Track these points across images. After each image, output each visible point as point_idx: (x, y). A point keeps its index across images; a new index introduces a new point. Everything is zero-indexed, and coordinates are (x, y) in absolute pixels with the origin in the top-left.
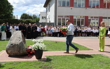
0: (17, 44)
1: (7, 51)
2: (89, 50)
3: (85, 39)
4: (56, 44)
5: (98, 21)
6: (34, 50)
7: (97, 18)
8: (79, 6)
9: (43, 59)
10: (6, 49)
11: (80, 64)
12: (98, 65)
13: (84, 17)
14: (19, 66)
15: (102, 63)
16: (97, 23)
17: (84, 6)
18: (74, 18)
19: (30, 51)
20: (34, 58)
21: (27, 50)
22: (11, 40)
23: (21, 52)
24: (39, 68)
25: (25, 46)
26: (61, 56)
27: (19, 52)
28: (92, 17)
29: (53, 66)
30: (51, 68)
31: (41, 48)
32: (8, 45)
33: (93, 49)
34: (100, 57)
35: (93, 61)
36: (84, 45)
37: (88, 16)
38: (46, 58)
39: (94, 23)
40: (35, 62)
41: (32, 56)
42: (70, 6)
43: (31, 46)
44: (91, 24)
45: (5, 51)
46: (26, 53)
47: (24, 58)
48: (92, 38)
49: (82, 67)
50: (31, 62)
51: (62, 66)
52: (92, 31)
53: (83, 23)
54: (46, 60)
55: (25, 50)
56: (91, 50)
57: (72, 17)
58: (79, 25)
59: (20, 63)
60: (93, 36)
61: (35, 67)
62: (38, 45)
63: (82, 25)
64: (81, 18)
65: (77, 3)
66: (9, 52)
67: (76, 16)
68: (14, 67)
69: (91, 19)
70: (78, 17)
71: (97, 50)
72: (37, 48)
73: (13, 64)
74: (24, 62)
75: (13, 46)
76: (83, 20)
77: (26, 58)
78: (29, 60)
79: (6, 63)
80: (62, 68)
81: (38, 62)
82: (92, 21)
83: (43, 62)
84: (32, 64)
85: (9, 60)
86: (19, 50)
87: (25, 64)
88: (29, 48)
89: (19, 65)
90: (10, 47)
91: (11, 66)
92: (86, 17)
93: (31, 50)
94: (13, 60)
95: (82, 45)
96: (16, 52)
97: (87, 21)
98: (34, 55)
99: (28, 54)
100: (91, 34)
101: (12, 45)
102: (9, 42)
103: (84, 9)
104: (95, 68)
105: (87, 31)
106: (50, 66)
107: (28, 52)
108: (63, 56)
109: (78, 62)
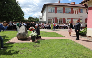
0: (22, 33)
2: (63, 36)
7: (70, 19)
8: (60, 12)
10: (16, 36)
12: (65, 45)
15: (68, 44)
23: (24, 38)
24: (32, 46)
30: (39, 46)
31: (35, 35)
32: (17, 34)
33: (65, 36)
34: (68, 41)
36: (61, 34)
40: (31, 43)
42: (55, 13)
50: (28, 43)
54: (37, 42)
57: (56, 18)
61: (30, 46)
66: (18, 37)
73: (19, 44)
74: (25, 43)
75: (20, 34)
76: (62, 20)
81: (33, 43)
82: (67, 21)
83: (35, 43)
89: (22, 44)
90: (18, 35)
92: (64, 19)
95: (60, 34)
96: (22, 37)
97: (64, 21)
100: (66, 28)
101: (19, 33)
103: (63, 14)
108: (47, 40)
109: (54, 43)
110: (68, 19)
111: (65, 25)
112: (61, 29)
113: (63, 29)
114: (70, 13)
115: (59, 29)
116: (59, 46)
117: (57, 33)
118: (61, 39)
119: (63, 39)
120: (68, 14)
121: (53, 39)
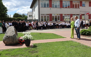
0: (11, 36)
1: (4, 42)
2: (63, 38)
3: (61, 31)
4: (40, 35)
5: (69, 17)
6: (24, 39)
7: (69, 15)
8: (56, 7)
9: (31, 46)
10: (3, 40)
11: (57, 48)
12: (70, 48)
13: (60, 15)
14: (13, 52)
15: (72, 47)
16: (69, 18)
17: (59, 6)
18: (53, 15)
19: (21, 41)
20: (24, 46)
21: (19, 40)
22: (6, 34)
23: (15, 42)
24: (28, 53)
25: (17, 37)
26: (44, 43)
27: (13, 42)
28: (65, 15)
29: (38, 50)
30: (37, 52)
31: (29, 38)
32: (4, 37)
33: (66, 37)
34: (71, 43)
35: (66, 45)
36: (60, 35)
37: (62, 14)
38: (33, 45)
39: (67, 18)
40: (25, 49)
41: (22, 44)
42: (49, 7)
43: (21, 37)
44: (65, 20)
45: (3, 41)
46: (18, 42)
47: (17, 46)
48: (66, 29)
49: (59, 50)
50: (22, 49)
51: (44, 50)
52: (65, 24)
53: (59, 18)
54: (33, 46)
55: (18, 40)
56: (65, 38)
57: (51, 15)
58: (56, 20)
59: (14, 49)
60: (66, 28)
61: (25, 52)
62: (26, 36)
63: (59, 21)
64: (57, 16)
65: (54, 5)
66: (5, 42)
67: (54, 14)
68: (10, 53)
69: (65, 16)
70: (55, 15)
71: (69, 38)
72: (26, 38)
73: (9, 51)
74: (17, 49)
75: (8, 38)
76: (59, 16)
77: (19, 46)
78: (21, 47)
80: (45, 51)
81: (27, 49)
82: (65, 17)
83: (31, 48)
84: (23, 50)
85: (6, 48)
86: (13, 40)
87: (18, 50)
88: (21, 38)
90: (6, 38)
91: (7, 52)
92: (61, 15)
93: (22, 40)
94: (9, 47)
95: (59, 35)
96: (11, 42)
97: (62, 18)
98: (24, 43)
99: (20, 43)
100: (65, 27)
101: (7, 36)
102: (5, 34)
103: (59, 9)
104: (67, 50)
105: (62, 24)
106: (36, 50)
107: (20, 41)
108: (46, 43)
109: (56, 47)
110: (67, 15)
111: (63, 23)
112: (58, 28)
113: (61, 28)
114: (69, 7)
115: (56, 28)
116: (63, 49)
117: (55, 34)
118: (63, 42)
119: (65, 41)
120: (66, 9)
121: (53, 42)
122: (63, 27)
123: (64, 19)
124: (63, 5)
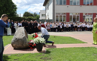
0: (21, 39)
1: (12, 45)
2: (84, 43)
3: (81, 34)
4: (54, 38)
5: (92, 17)
6: (35, 43)
7: (91, 14)
8: (75, 4)
9: (43, 51)
10: (11, 43)
11: (75, 55)
12: (92, 56)
13: (79, 14)
14: (23, 58)
15: (95, 55)
16: (91, 19)
17: (79, 4)
18: (70, 15)
19: (32, 45)
20: (35, 51)
21: (29, 44)
22: (15, 36)
23: (24, 46)
24: (40, 59)
25: (28, 40)
26: (59, 48)
27: (23, 45)
28: (86, 14)
29: (52, 57)
30: (50, 59)
31: (42, 42)
32: (13, 39)
33: (87, 42)
34: (94, 50)
35: (87, 53)
36: (79, 39)
37: (83, 13)
38: (46, 50)
39: (88, 19)
40: (36, 54)
42: (67, 5)
43: (32, 40)
45: (11, 44)
46: (28, 46)
47: (27, 51)
48: (87, 32)
49: (78, 58)
50: (33, 54)
51: (59, 57)
53: (78, 19)
54: (46, 52)
55: (28, 43)
56: (85, 43)
57: (68, 14)
58: (74, 21)
59: (23, 55)
60: (87, 31)
61: (36, 58)
62: (38, 39)
63: (78, 21)
64: (76, 15)
65: (72, 1)
66: (14, 45)
67: (72, 13)
68: (19, 59)
69: (86, 15)
70: (73, 14)
71: (91, 43)
72: (38, 41)
73: (18, 56)
74: (27, 54)
75: (17, 40)
76: (78, 16)
77: (29, 51)
78: (31, 52)
79: (12, 55)
80: (60, 59)
81: (39, 54)
82: (86, 17)
83: (43, 54)
84: (34, 56)
85: (14, 52)
86: (23, 44)
87: (28, 55)
88: (31, 42)
89: (23, 56)
90: (15, 41)
91: (16, 58)
92: (81, 14)
93: (32, 43)
94: (18, 52)
95: (78, 39)
96: (20, 45)
97: (81, 18)
98: (35, 48)
99: (30, 47)
100: (86, 29)
101: (16, 39)
102: (14, 37)
103: (79, 7)
104: (89, 59)
105: (82, 26)
106: (49, 57)
107: (30, 45)
108: (61, 48)
109: (74, 53)
110: (89, 14)
111: (84, 25)
113: (80, 31)
114: (91, 4)
115: (74, 30)
116: (83, 58)
117: (72, 38)
118: (83, 48)
119: (85, 48)
120: (88, 6)
121: (70, 48)
122: (84, 29)
123: (84, 19)
124: (84, 1)
